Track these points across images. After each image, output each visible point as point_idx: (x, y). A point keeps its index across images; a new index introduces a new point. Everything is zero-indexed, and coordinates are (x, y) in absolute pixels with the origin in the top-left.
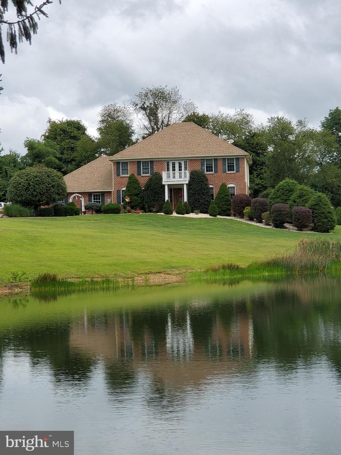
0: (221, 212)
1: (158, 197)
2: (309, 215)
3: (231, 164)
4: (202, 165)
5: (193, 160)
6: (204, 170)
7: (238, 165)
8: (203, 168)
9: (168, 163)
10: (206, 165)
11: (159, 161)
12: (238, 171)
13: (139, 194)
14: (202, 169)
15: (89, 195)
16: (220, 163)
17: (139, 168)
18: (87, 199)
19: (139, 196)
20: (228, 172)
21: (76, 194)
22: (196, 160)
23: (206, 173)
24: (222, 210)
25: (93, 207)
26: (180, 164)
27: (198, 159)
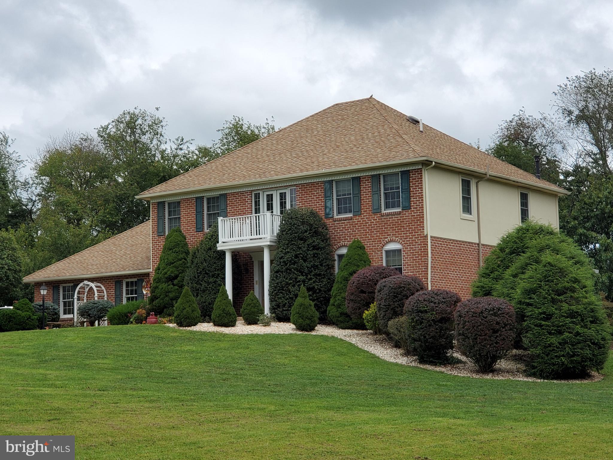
0: (339, 319)
1: (209, 283)
2: (498, 323)
3: (391, 189)
4: (328, 196)
5: (308, 184)
6: (332, 209)
7: (407, 191)
8: (328, 204)
9: (257, 196)
10: (337, 196)
11: (237, 193)
12: (407, 208)
13: (176, 277)
14: (326, 207)
15: (116, 282)
16: (366, 189)
17: (199, 213)
18: (113, 292)
19: (176, 282)
20: (387, 212)
21: (86, 282)
22: (312, 184)
23: (336, 217)
24: (342, 314)
25: (90, 312)
26: (283, 196)
27: (317, 183)
